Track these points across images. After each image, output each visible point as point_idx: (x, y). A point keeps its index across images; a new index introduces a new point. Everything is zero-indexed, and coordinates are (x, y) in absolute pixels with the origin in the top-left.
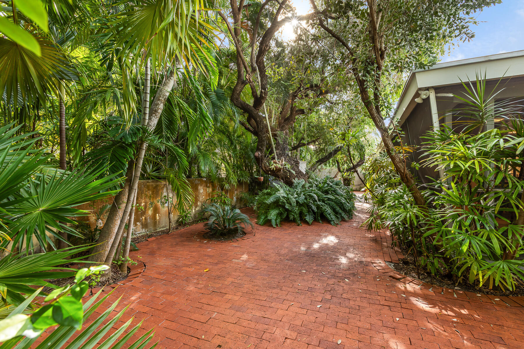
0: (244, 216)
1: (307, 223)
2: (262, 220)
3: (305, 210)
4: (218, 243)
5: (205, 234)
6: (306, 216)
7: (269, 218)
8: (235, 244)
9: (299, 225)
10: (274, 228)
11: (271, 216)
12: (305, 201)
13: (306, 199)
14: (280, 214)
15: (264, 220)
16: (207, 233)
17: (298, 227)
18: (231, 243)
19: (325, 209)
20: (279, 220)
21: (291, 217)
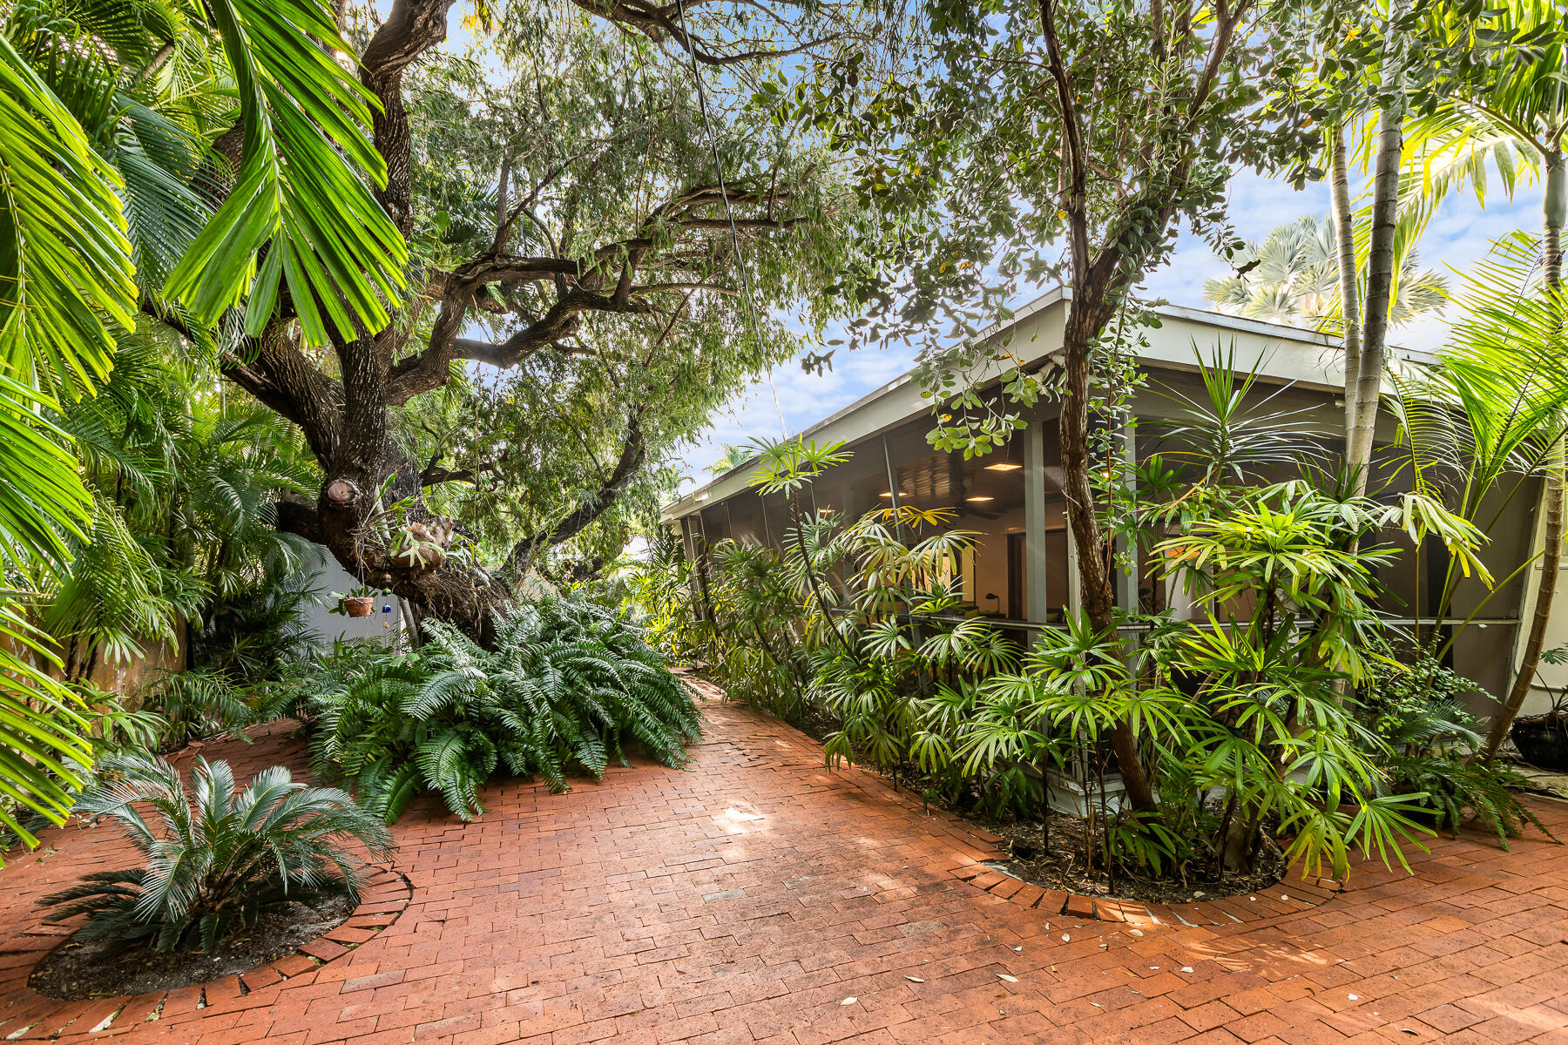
0: (327, 798)
1: (586, 775)
2: (385, 798)
3: (570, 724)
4: (224, 997)
5: (41, 966)
6: (575, 748)
7: (434, 785)
8: (359, 975)
9: (558, 791)
10: (466, 823)
11: (442, 775)
12: (569, 691)
13: (570, 682)
14: (471, 759)
15: (394, 795)
16: (53, 955)
17: (556, 798)
18: (326, 973)
19: (638, 714)
20: (472, 782)
21: (517, 763)
